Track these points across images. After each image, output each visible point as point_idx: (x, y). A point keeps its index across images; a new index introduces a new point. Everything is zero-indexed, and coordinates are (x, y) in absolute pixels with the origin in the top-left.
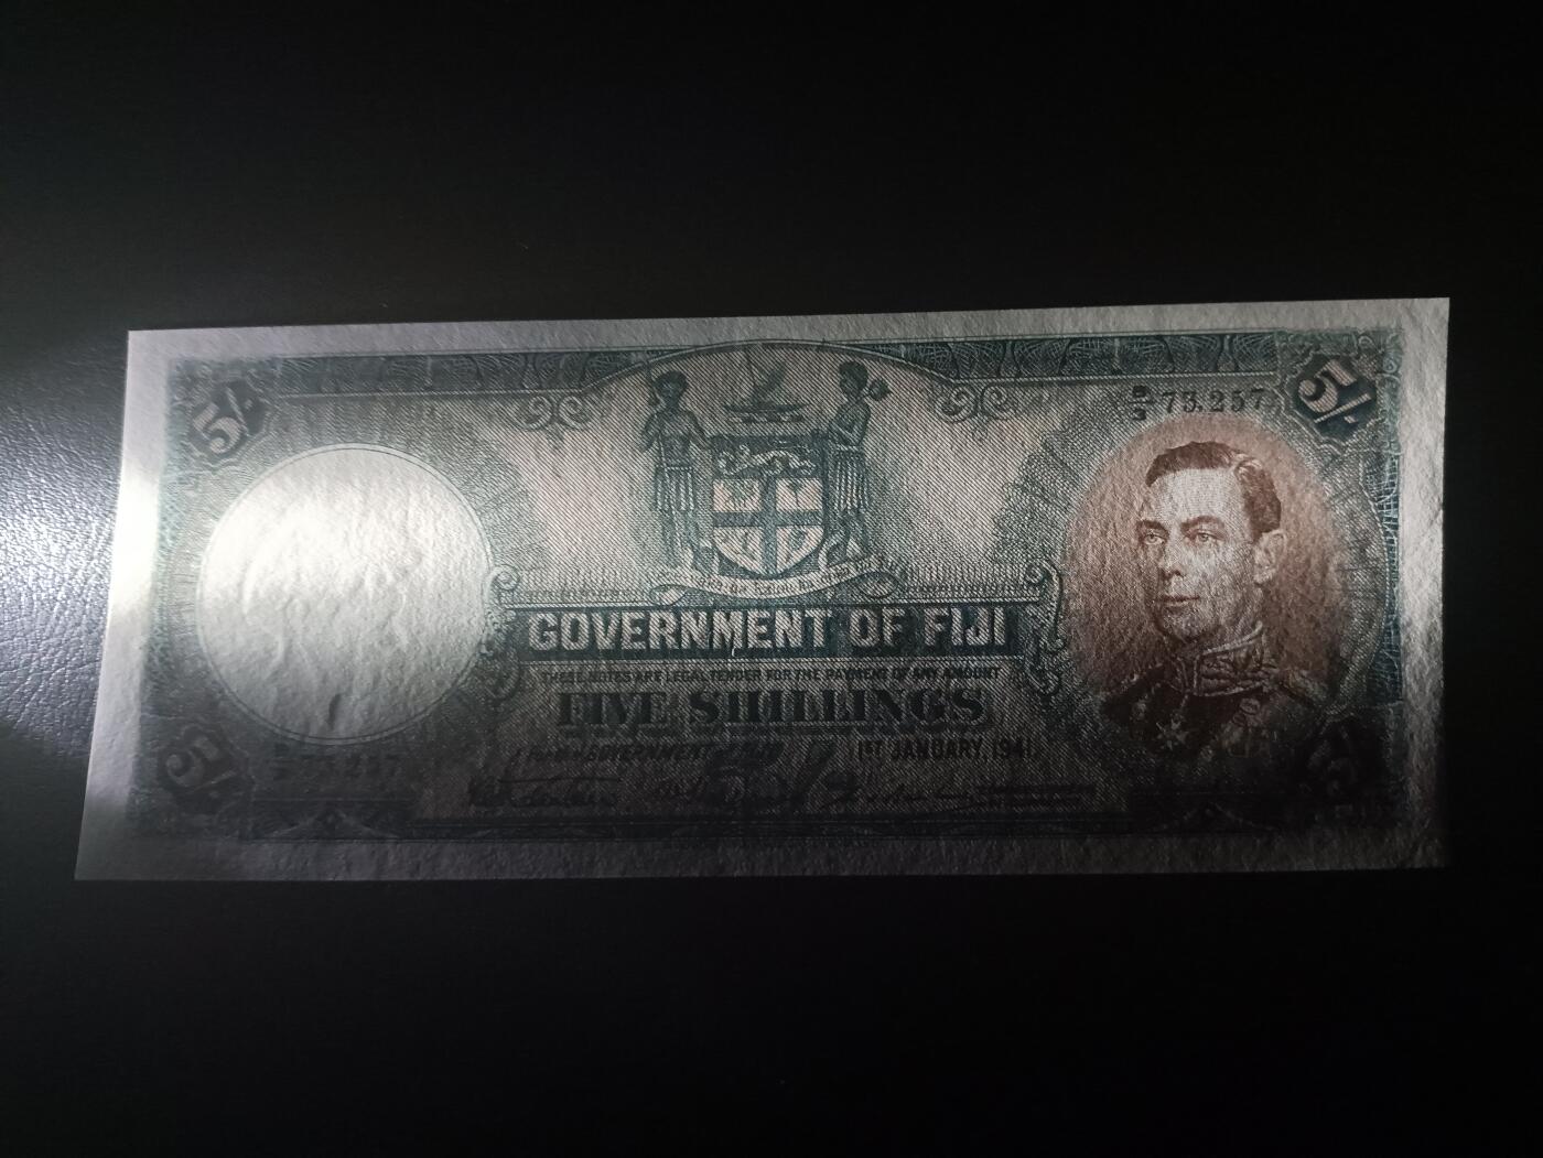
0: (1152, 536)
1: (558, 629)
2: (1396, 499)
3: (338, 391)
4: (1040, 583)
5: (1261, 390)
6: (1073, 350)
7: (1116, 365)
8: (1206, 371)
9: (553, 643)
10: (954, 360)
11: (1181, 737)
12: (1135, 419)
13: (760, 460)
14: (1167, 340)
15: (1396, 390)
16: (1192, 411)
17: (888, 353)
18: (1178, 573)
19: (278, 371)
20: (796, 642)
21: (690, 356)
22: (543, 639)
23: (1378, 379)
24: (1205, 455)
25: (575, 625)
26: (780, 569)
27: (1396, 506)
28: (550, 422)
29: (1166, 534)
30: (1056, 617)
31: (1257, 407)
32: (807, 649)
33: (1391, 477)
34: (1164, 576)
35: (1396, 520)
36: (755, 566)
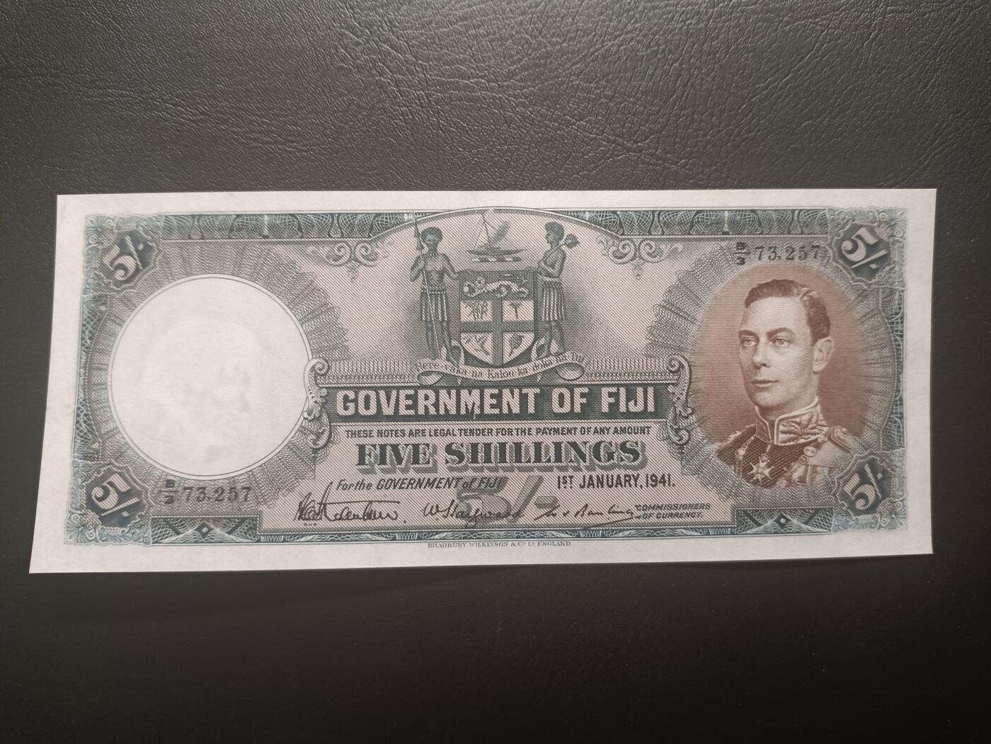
0: (749, 341)
1: (355, 401)
2: (902, 318)
3: (203, 238)
4: (678, 371)
5: (818, 247)
6: (698, 218)
7: (726, 228)
8: (782, 233)
9: (351, 411)
10: (621, 223)
11: (767, 472)
12: (738, 264)
13: (493, 286)
14: (759, 212)
15: (902, 247)
16: (774, 259)
17: (578, 217)
18: (765, 365)
19: (162, 224)
20: (516, 410)
21: (444, 217)
22: (346, 408)
23: (891, 240)
24: (781, 287)
25: (367, 398)
26: (505, 361)
27: (902, 322)
28: (349, 261)
29: (757, 340)
30: (687, 393)
31: (815, 257)
32: (523, 415)
33: (899, 304)
34: (757, 367)
35: (902, 331)
36: (489, 359)
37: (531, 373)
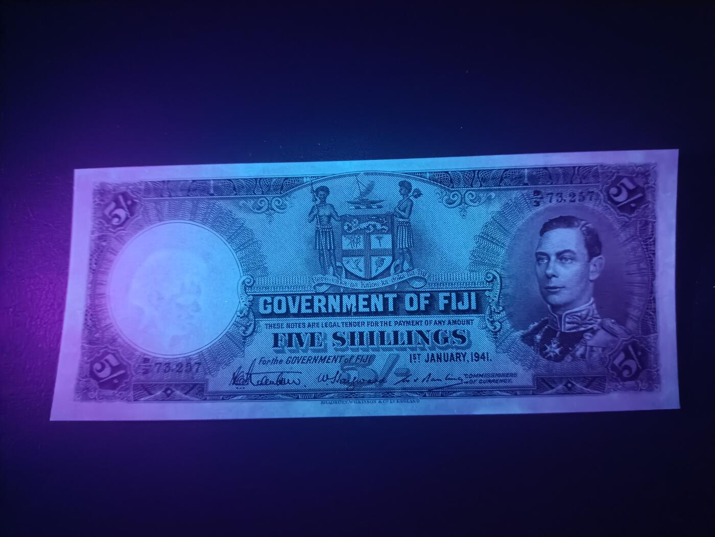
0: (543, 259)
1: (272, 304)
2: (654, 241)
3: (170, 196)
4: (492, 281)
5: (592, 192)
6: (506, 174)
7: (526, 181)
8: (567, 183)
9: (269, 311)
10: (451, 179)
11: (557, 351)
12: (535, 206)
13: (364, 225)
14: (549, 169)
15: (654, 191)
16: (560, 202)
17: (421, 177)
18: (554, 276)
19: (142, 187)
20: (381, 309)
21: (331, 178)
22: (265, 309)
23: (646, 186)
24: (566, 221)
25: (280, 302)
26: (373, 276)
27: (654, 244)
28: (267, 210)
29: (549, 259)
30: (499, 296)
31: (591, 200)
32: (385, 312)
33: (652, 231)
34: (549, 277)
35: (654, 251)
36: (362, 275)
37: (390, 283)
